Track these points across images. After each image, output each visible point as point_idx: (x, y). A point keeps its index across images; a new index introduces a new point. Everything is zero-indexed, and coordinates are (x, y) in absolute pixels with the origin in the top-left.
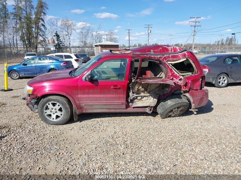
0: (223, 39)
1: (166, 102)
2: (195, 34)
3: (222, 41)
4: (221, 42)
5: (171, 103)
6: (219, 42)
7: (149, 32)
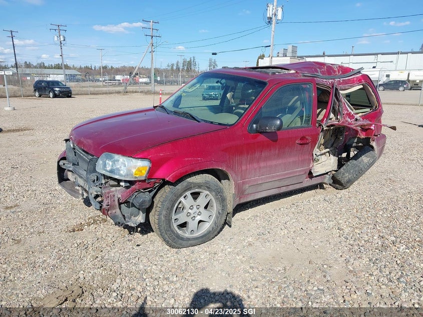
0: (178, 62)
1: (360, 159)
2: (153, 50)
3: (177, 65)
4: (175, 65)
5: (368, 159)
6: (173, 65)
7: (62, 39)
